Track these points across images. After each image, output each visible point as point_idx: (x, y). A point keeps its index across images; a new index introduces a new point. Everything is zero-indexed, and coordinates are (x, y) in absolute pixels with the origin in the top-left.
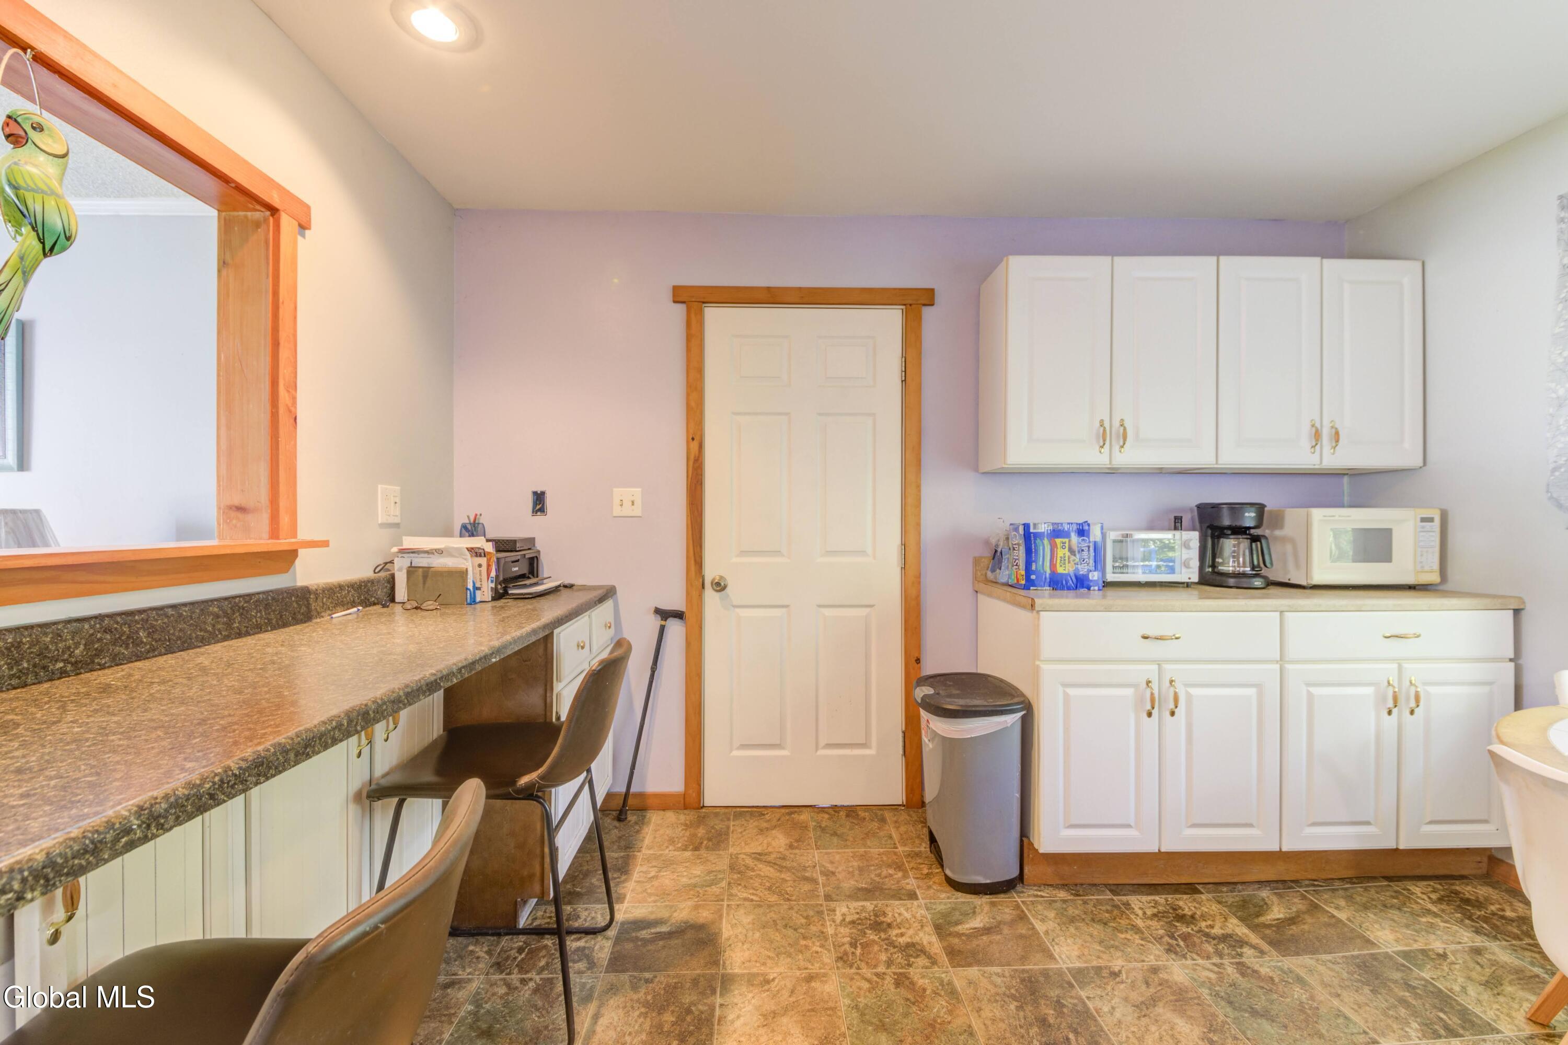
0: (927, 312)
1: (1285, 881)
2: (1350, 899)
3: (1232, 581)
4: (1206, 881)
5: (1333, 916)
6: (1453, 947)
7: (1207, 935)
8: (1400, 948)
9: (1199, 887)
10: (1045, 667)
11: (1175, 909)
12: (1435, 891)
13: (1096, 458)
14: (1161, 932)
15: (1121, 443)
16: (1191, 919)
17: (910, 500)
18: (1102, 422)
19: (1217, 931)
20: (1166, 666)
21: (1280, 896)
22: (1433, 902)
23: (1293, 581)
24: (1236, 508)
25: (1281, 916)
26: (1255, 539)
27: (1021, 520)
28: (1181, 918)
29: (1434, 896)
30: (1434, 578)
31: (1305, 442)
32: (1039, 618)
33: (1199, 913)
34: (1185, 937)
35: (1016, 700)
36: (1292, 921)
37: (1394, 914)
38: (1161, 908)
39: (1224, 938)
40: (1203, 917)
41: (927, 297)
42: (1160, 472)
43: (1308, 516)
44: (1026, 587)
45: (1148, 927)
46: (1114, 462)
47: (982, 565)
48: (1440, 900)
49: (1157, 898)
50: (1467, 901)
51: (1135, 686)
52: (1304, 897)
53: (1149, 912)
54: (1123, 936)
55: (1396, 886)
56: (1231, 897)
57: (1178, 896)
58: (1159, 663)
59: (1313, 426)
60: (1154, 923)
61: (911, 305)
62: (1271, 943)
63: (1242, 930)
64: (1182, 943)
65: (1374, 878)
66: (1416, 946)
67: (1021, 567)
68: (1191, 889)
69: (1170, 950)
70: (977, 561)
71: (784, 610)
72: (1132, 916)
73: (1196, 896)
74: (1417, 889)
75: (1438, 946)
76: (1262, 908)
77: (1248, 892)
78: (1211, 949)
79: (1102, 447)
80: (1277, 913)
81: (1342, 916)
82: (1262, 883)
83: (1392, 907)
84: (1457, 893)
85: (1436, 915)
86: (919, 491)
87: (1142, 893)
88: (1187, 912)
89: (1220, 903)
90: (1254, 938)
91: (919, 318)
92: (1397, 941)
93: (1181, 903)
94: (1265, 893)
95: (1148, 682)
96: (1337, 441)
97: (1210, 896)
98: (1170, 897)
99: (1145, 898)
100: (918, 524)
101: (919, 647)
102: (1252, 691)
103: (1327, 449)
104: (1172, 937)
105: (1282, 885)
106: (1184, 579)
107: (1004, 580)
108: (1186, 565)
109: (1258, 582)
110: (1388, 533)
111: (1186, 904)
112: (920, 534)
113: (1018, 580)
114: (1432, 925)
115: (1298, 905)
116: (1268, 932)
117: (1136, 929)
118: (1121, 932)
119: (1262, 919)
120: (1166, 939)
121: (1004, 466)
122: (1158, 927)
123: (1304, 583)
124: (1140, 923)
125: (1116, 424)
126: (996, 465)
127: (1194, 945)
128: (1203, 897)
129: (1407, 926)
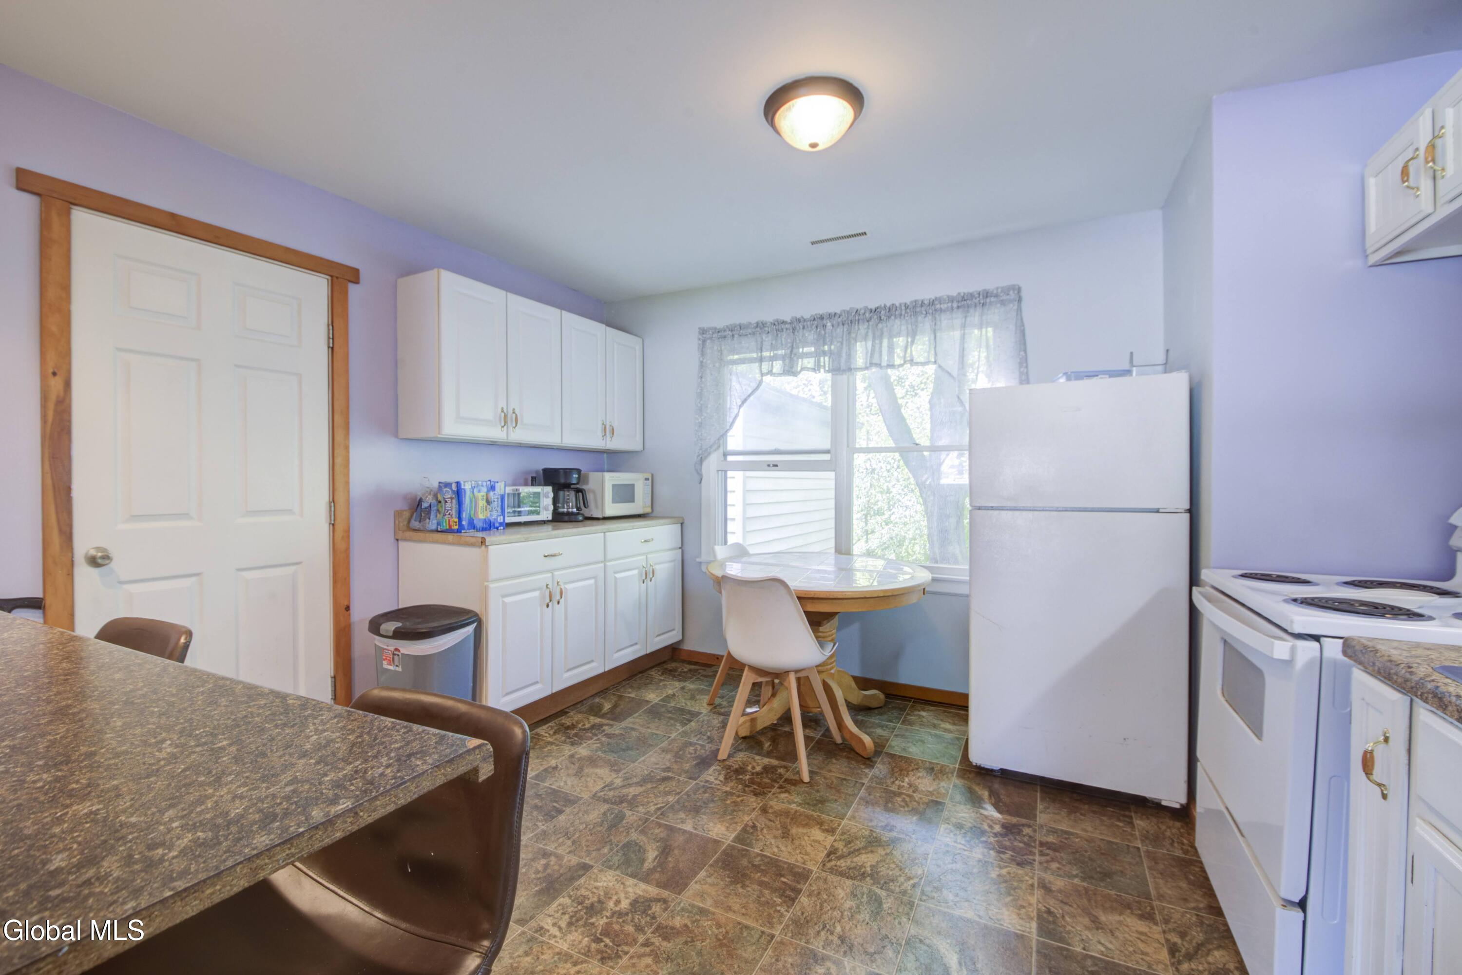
0: (352, 288)
1: (602, 691)
2: (631, 687)
3: (566, 518)
4: (569, 705)
5: (629, 697)
6: (675, 690)
7: (585, 729)
8: (659, 699)
9: (567, 710)
10: (492, 585)
11: (562, 725)
12: (659, 671)
13: (497, 433)
14: (563, 738)
15: (514, 425)
16: (573, 726)
17: (338, 460)
18: (502, 409)
19: (587, 726)
20: (556, 573)
21: (604, 698)
22: (661, 676)
23: (595, 516)
24: (567, 472)
25: (610, 706)
26: (578, 491)
27: (451, 478)
28: (568, 728)
29: (660, 673)
30: (649, 510)
31: (600, 433)
32: (487, 551)
33: (574, 722)
34: (576, 735)
35: (469, 616)
36: (615, 706)
37: (650, 686)
38: (556, 728)
39: (593, 727)
40: (578, 722)
41: (353, 276)
42: (520, 446)
43: (603, 478)
44: (459, 531)
45: (556, 739)
46: (509, 438)
47: (404, 517)
48: (662, 674)
49: (550, 724)
50: (671, 671)
51: (540, 589)
52: (614, 694)
53: (551, 732)
54: (546, 749)
55: (646, 674)
56: (584, 708)
57: (560, 719)
58: (551, 571)
59: (603, 424)
60: (557, 736)
61: (337, 278)
62: (613, 720)
63: (598, 720)
64: (576, 739)
65: (636, 675)
66: (664, 696)
67: (454, 516)
68: (563, 713)
69: (573, 744)
70: (398, 514)
71: (194, 579)
72: (544, 738)
73: (568, 715)
74: (653, 673)
75: (670, 692)
76: (600, 707)
77: (590, 702)
78: (590, 735)
79: (503, 427)
80: (607, 706)
81: (633, 695)
82: (593, 696)
83: (648, 684)
84: (666, 669)
85: (663, 680)
86: (348, 452)
87: (541, 726)
88: (568, 724)
89: (580, 713)
90: (605, 721)
91: (345, 293)
92: (657, 696)
93: (563, 721)
94: (597, 700)
95: (547, 585)
96: (613, 434)
97: (574, 712)
98: (556, 721)
99: (544, 727)
100: (347, 483)
101: (348, 596)
102: (592, 581)
103: (608, 438)
104: (570, 738)
105: (603, 693)
106: (545, 519)
107: (434, 527)
108: (546, 509)
109: (581, 518)
110: (633, 486)
111: (566, 721)
112: (349, 492)
113: (450, 526)
114: (665, 685)
115: (614, 699)
116: (608, 716)
117: (552, 743)
118: (544, 748)
119: (603, 712)
120: (568, 740)
121: (439, 436)
122: (561, 737)
123: (600, 516)
124: (550, 739)
125: (511, 412)
126: (431, 434)
127: (581, 736)
128: (572, 714)
129: (657, 689)
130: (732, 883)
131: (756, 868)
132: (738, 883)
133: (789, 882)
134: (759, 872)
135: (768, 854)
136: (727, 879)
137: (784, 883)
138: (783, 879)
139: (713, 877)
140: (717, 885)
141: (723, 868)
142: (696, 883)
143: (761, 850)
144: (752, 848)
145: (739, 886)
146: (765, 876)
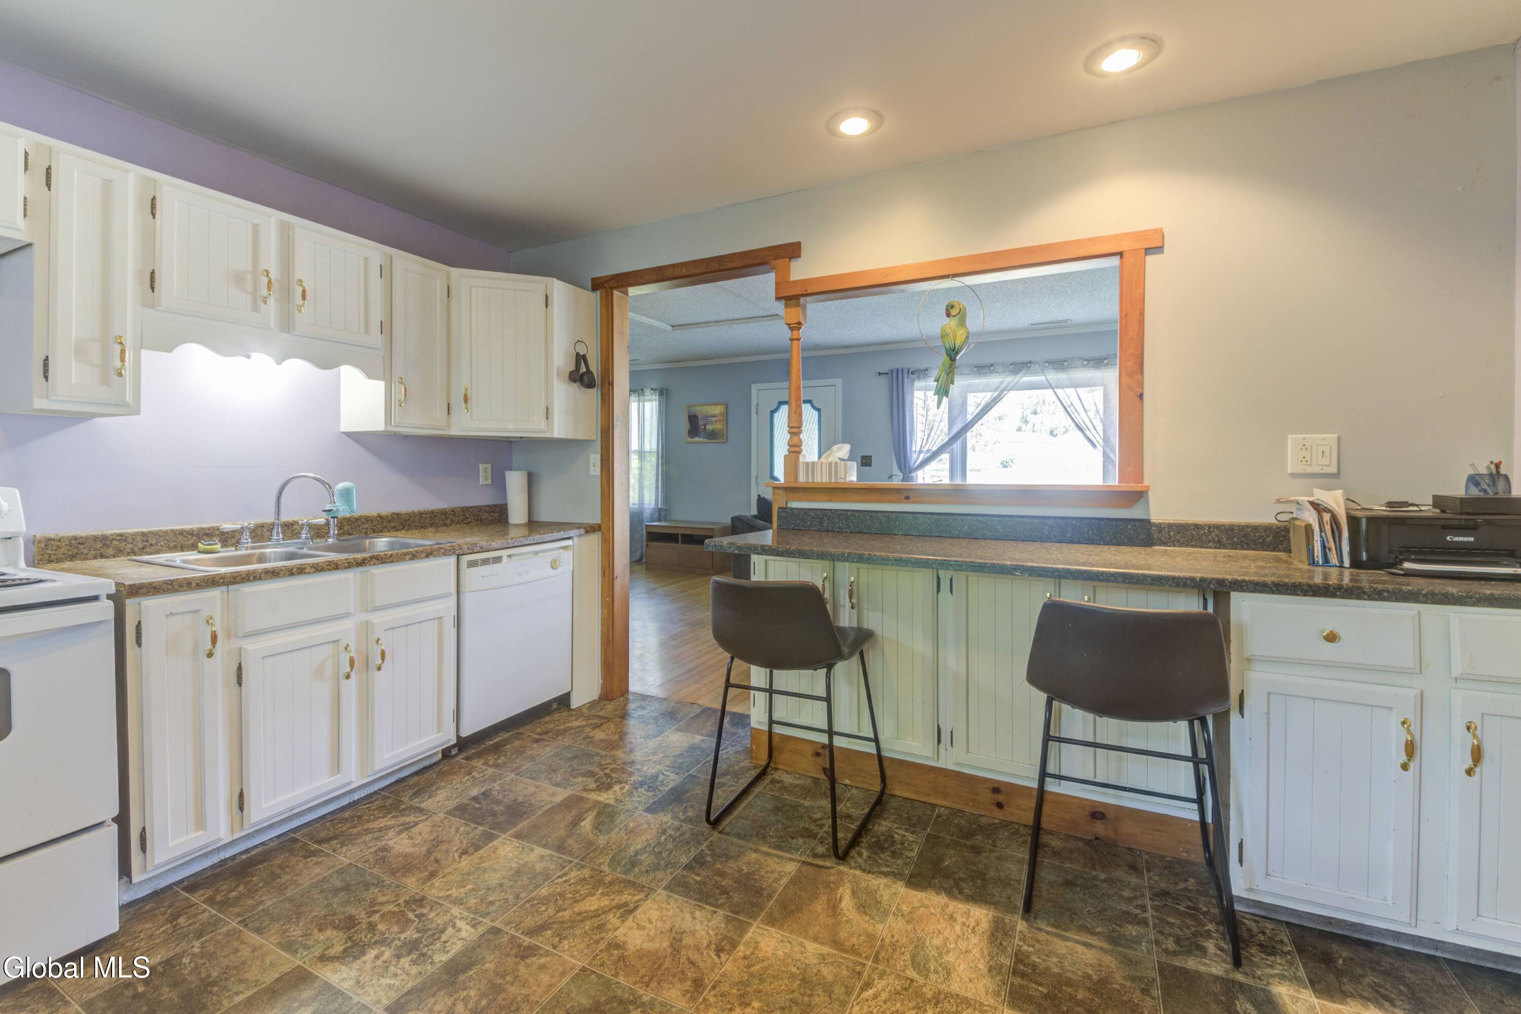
130: (753, 874)
131: (724, 892)
132: (747, 873)
133: (693, 876)
134: (722, 886)
135: (708, 907)
136: (757, 877)
137: (698, 875)
138: (698, 878)
139: (773, 879)
140: (767, 872)
141: (761, 889)
142: (789, 873)
143: (715, 912)
144: (727, 915)
145: (745, 871)
146: (717, 882)
